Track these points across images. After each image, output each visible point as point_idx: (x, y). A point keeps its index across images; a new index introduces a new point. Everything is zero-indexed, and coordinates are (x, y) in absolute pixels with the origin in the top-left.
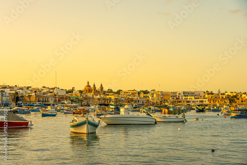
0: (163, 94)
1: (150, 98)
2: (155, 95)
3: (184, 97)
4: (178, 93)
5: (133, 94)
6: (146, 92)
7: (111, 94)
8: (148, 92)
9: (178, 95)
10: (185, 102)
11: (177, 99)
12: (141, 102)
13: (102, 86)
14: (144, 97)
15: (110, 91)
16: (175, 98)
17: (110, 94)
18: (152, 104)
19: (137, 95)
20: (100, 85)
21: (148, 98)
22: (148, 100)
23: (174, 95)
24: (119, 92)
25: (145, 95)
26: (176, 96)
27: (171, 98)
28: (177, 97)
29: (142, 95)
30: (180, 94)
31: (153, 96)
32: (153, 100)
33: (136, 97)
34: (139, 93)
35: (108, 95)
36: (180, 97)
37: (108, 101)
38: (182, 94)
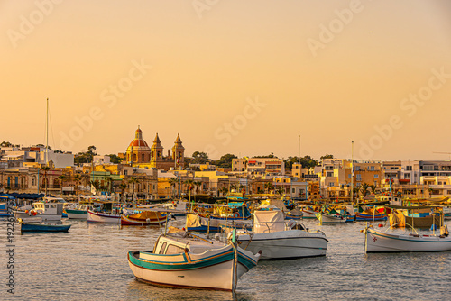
0: (359, 170)
1: (323, 179)
2: (336, 172)
3: (422, 178)
4: (404, 166)
5: (271, 167)
6: (307, 163)
7: (205, 166)
8: (314, 164)
9: (403, 171)
10: (427, 192)
11: (402, 182)
12: (297, 191)
13: (179, 142)
14: (303, 176)
15: (202, 158)
16: (396, 180)
17: (202, 166)
18: (327, 196)
19: (282, 169)
20: (175, 139)
21: (314, 181)
22: (315, 188)
23: (392, 171)
24: (226, 162)
25: (306, 171)
26: (399, 173)
27: (383, 181)
28: (402, 177)
29: (297, 171)
30: (409, 168)
31: (330, 174)
32: (331, 185)
33: (280, 178)
34: (289, 165)
35: (198, 170)
36: (411, 178)
37: (201, 188)
38: (418, 170)
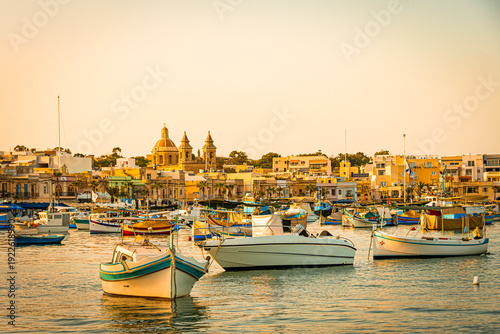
0: (414, 166)
1: (373, 178)
2: (388, 170)
3: (486, 175)
4: (465, 161)
5: (315, 166)
6: (358, 160)
7: (244, 167)
8: (367, 161)
9: (464, 167)
10: (491, 190)
11: (463, 180)
12: (344, 192)
13: (210, 141)
14: (352, 175)
15: (240, 158)
16: (456, 177)
17: (238, 168)
18: (378, 198)
19: (328, 168)
20: (206, 138)
21: (364, 180)
22: (365, 189)
23: (451, 167)
24: (267, 161)
25: (355, 170)
26: (460, 169)
27: (441, 180)
28: (464, 174)
29: (346, 169)
30: (471, 163)
31: (381, 173)
32: (382, 185)
33: (324, 178)
34: (335, 164)
35: (233, 171)
36: (474, 176)
37: (234, 192)
38: (481, 165)
